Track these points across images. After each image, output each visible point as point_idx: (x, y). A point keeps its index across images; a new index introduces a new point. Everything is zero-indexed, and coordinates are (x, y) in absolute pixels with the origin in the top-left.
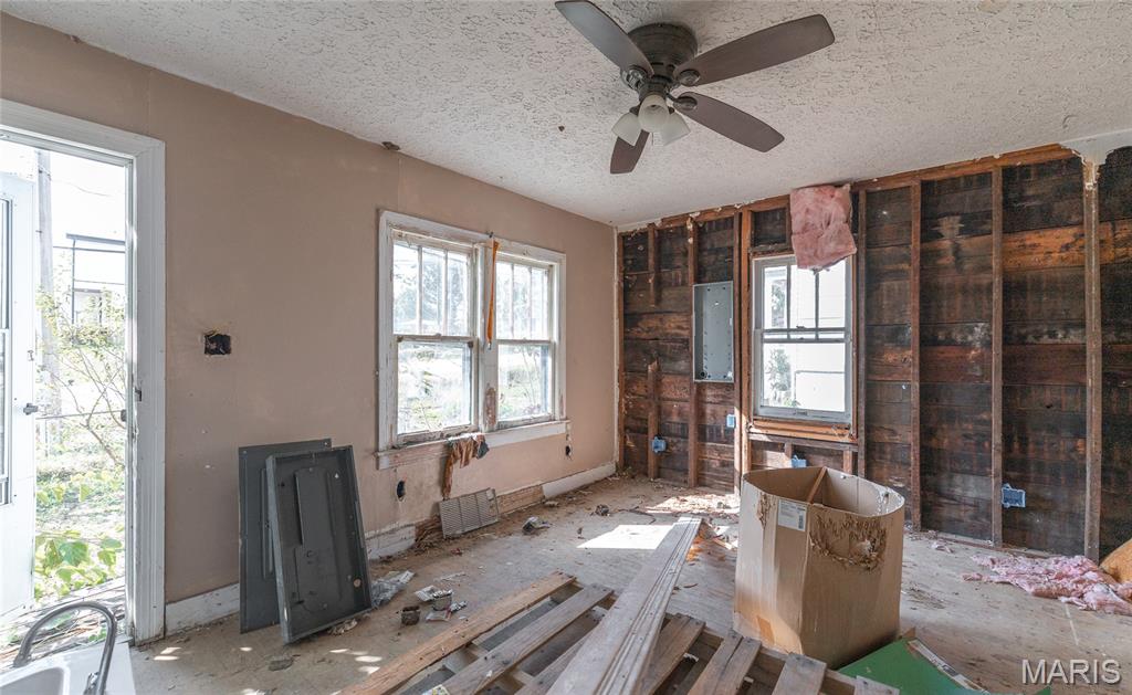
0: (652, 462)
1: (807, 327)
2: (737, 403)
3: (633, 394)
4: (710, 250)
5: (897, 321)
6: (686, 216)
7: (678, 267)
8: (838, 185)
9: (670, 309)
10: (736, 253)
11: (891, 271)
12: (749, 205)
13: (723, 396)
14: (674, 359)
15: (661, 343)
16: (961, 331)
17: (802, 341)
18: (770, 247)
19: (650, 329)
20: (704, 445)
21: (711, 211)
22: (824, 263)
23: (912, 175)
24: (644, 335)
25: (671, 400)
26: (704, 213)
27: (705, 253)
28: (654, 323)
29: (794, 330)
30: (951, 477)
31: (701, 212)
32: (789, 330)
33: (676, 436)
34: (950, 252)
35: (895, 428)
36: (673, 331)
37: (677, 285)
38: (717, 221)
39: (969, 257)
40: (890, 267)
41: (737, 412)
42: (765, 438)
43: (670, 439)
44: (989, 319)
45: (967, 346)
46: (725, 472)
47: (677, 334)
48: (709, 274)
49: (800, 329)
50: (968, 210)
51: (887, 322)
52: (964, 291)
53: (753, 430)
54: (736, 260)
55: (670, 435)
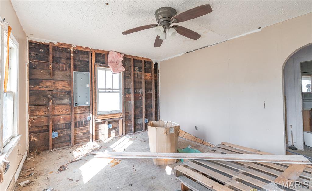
0: (51, 143)
1: (111, 88)
2: (91, 112)
3: (36, 116)
4: (78, 60)
5: (129, 88)
6: (70, 46)
7: (64, 63)
8: (121, 54)
9: (59, 79)
10: (90, 64)
11: (127, 76)
12: (95, 50)
13: (84, 111)
14: (61, 99)
15: (54, 92)
16: (138, 90)
17: (109, 92)
18: (102, 65)
19: (47, 87)
20: (76, 129)
21: (81, 47)
22: (118, 72)
23: (132, 56)
24: (43, 89)
25: (60, 115)
26: (78, 47)
27: (76, 61)
28: (49, 84)
29: (107, 89)
30: (137, 120)
31: (77, 46)
32: (105, 89)
33: (62, 129)
34: (137, 74)
35: (128, 112)
36: (61, 88)
37: (63, 70)
38: (81, 51)
39: (139, 76)
40: (127, 75)
41: (91, 115)
42: (100, 121)
43: (59, 131)
44: (142, 88)
45: (139, 93)
46: (85, 136)
47: (63, 89)
48: (78, 69)
49: (109, 89)
50: (139, 67)
51: (127, 88)
52: (139, 82)
53: (96, 119)
54: (90, 66)
55: (59, 129)
